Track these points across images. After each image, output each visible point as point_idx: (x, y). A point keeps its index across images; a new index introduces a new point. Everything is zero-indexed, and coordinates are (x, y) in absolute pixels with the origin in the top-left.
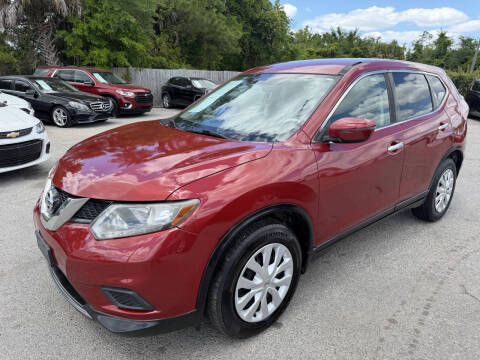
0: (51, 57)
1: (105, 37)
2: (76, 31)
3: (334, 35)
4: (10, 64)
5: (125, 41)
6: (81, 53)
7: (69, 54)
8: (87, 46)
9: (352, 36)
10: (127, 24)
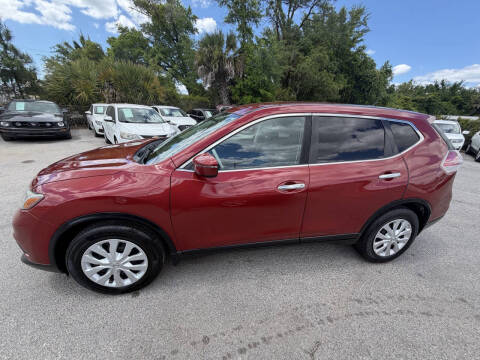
0: (225, 99)
1: (252, 89)
2: (237, 86)
3: (437, 86)
4: (206, 103)
5: (262, 91)
6: (237, 97)
7: (233, 98)
8: (242, 94)
9: (456, 87)
10: (264, 81)
